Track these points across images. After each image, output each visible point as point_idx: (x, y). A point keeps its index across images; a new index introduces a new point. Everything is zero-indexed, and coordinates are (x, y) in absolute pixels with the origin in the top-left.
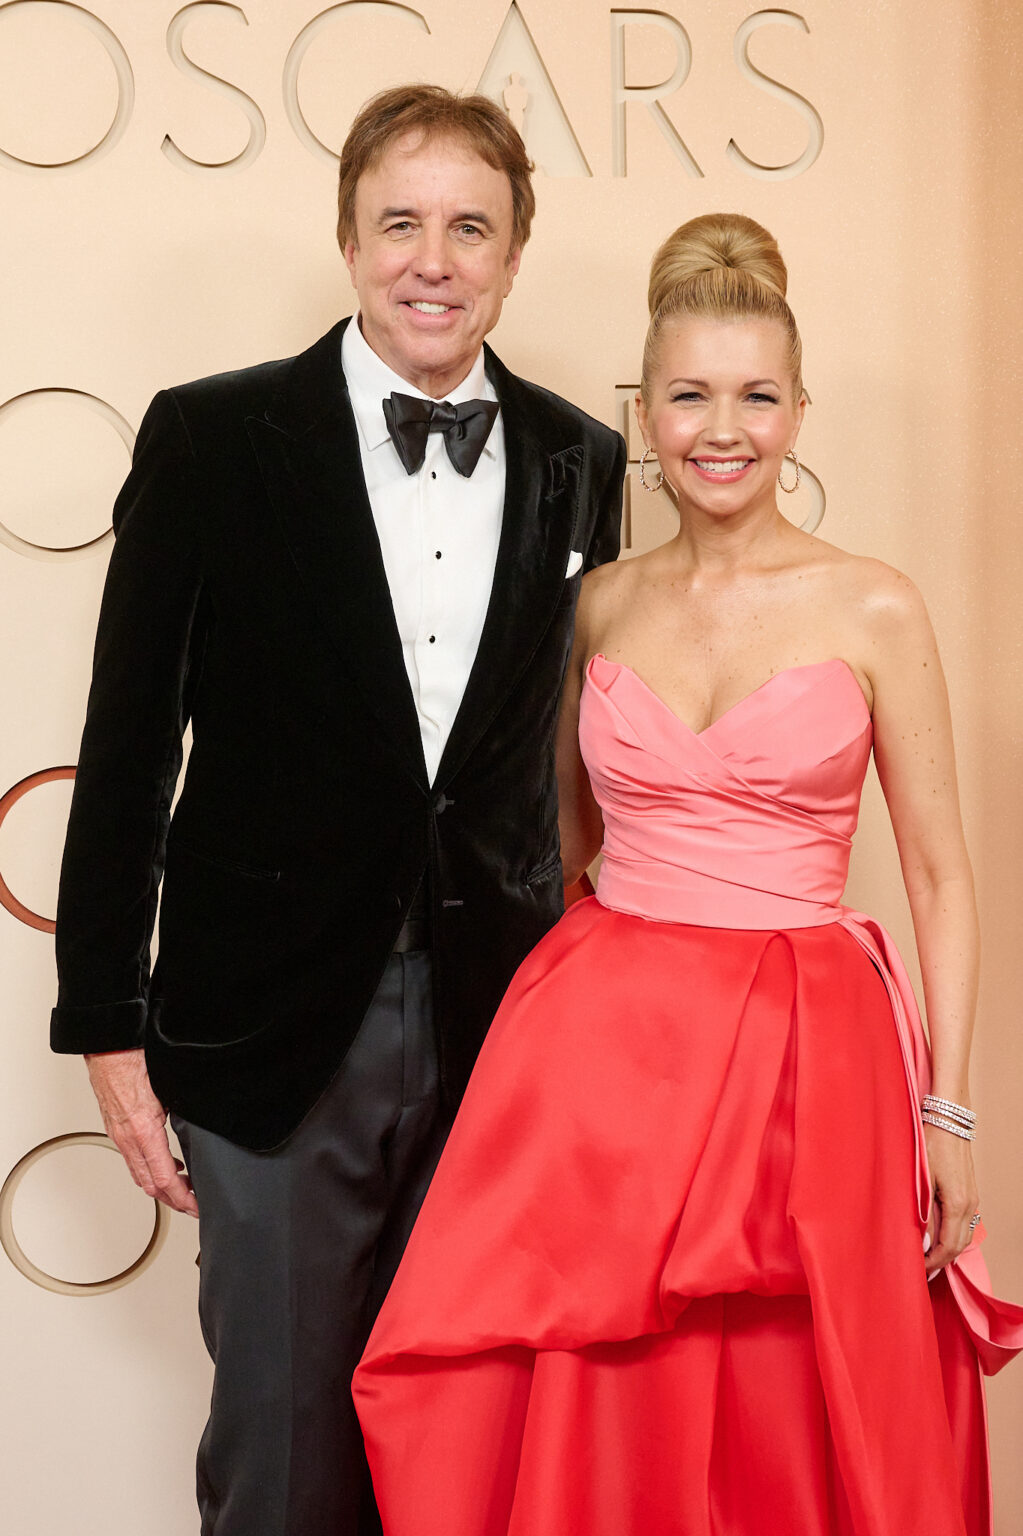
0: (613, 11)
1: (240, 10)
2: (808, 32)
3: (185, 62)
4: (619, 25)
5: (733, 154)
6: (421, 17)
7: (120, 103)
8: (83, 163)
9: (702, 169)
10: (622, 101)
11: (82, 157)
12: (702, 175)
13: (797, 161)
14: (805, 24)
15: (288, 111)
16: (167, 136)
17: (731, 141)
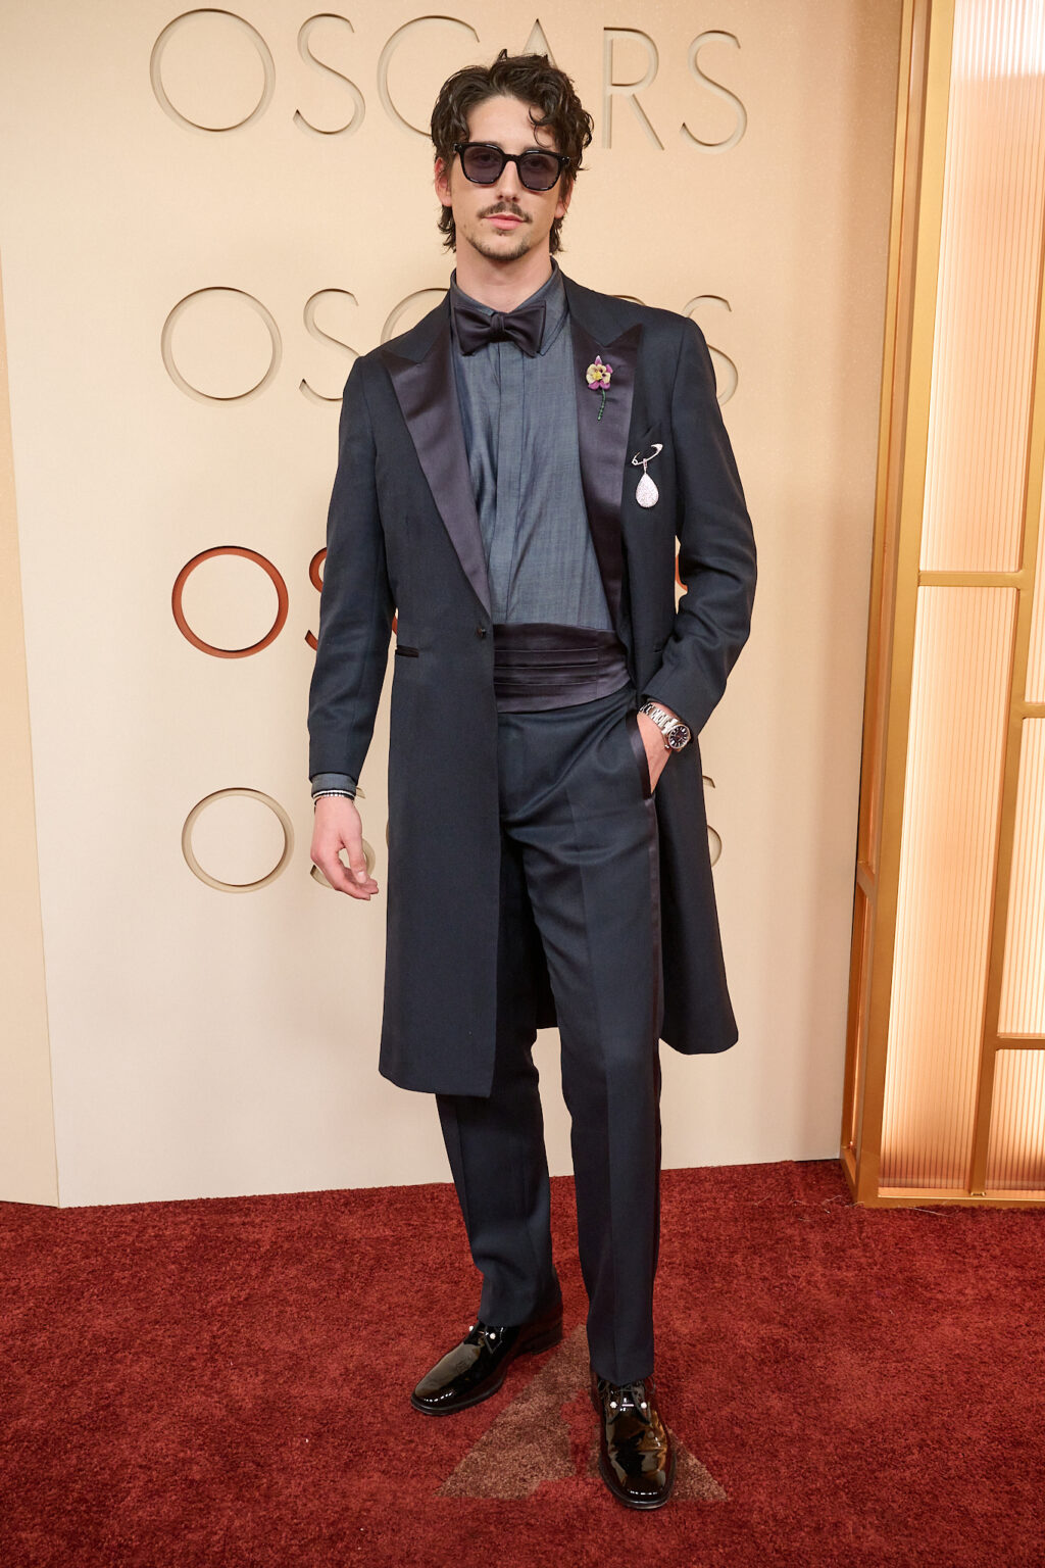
0: (605, 29)
1: (348, 21)
2: (739, 47)
3: (311, 59)
4: (609, 39)
5: (685, 136)
6: (473, 30)
7: (265, 86)
8: (239, 130)
9: (664, 144)
10: (609, 94)
11: (240, 124)
12: (663, 149)
13: (729, 140)
14: (737, 42)
15: (380, 97)
16: (298, 112)
17: (684, 125)
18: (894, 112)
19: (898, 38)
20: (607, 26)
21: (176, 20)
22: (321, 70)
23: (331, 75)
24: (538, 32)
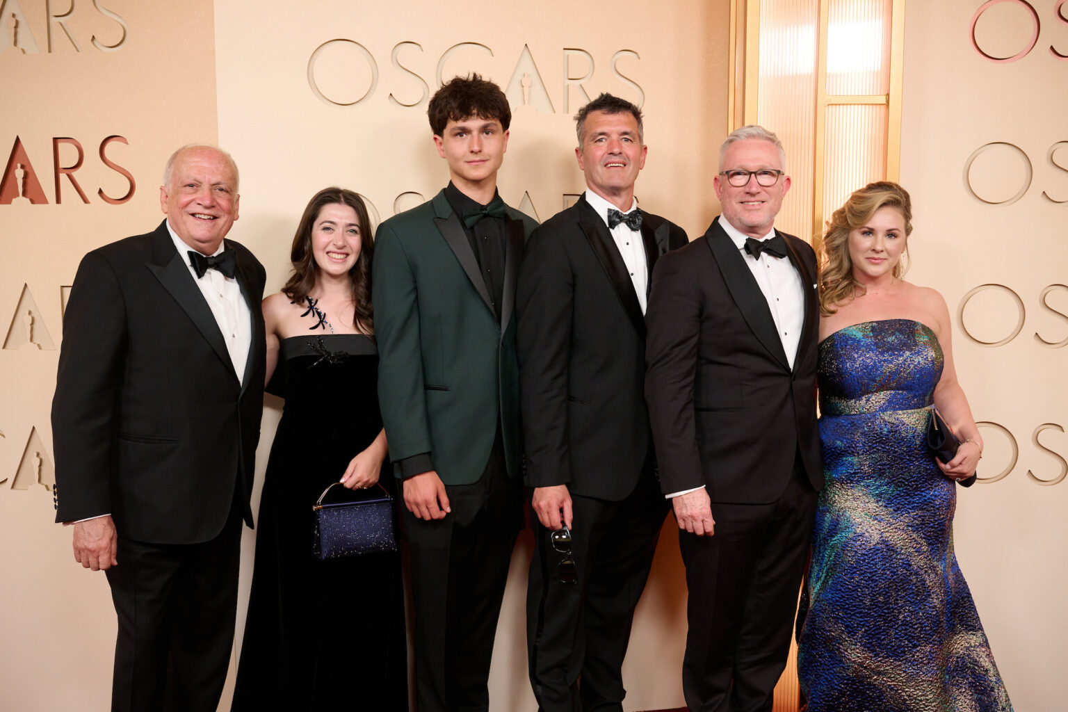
18: (727, 93)
19: (727, 53)
20: (565, 47)
21: (323, 45)
22: (404, 71)
23: (409, 74)
24: (526, 50)
